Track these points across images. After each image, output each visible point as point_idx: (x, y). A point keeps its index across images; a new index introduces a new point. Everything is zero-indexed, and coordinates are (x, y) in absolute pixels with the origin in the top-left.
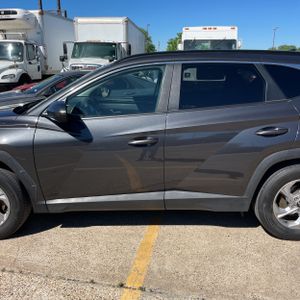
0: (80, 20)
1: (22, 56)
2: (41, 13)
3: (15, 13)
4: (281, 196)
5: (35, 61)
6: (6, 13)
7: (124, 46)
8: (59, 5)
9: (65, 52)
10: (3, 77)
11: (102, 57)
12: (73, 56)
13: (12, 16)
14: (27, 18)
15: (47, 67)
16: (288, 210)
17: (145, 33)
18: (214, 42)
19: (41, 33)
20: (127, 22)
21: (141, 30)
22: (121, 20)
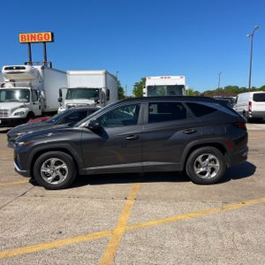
0: (71, 72)
1: (29, 99)
2: (43, 68)
3: (24, 68)
4: (198, 163)
5: (38, 102)
6: (17, 68)
7: (104, 90)
8: (45, 57)
9: (61, 95)
10: (15, 114)
11: (89, 98)
12: (67, 98)
13: (21, 71)
14: (32, 72)
15: (45, 106)
16: (202, 169)
17: (115, 78)
18: (169, 87)
19: (42, 82)
20: (106, 73)
21: (112, 76)
22: (102, 72)
